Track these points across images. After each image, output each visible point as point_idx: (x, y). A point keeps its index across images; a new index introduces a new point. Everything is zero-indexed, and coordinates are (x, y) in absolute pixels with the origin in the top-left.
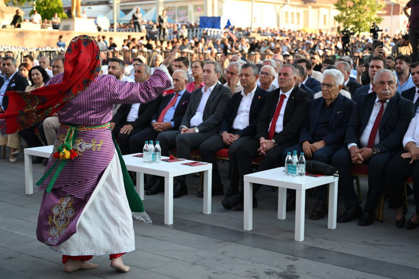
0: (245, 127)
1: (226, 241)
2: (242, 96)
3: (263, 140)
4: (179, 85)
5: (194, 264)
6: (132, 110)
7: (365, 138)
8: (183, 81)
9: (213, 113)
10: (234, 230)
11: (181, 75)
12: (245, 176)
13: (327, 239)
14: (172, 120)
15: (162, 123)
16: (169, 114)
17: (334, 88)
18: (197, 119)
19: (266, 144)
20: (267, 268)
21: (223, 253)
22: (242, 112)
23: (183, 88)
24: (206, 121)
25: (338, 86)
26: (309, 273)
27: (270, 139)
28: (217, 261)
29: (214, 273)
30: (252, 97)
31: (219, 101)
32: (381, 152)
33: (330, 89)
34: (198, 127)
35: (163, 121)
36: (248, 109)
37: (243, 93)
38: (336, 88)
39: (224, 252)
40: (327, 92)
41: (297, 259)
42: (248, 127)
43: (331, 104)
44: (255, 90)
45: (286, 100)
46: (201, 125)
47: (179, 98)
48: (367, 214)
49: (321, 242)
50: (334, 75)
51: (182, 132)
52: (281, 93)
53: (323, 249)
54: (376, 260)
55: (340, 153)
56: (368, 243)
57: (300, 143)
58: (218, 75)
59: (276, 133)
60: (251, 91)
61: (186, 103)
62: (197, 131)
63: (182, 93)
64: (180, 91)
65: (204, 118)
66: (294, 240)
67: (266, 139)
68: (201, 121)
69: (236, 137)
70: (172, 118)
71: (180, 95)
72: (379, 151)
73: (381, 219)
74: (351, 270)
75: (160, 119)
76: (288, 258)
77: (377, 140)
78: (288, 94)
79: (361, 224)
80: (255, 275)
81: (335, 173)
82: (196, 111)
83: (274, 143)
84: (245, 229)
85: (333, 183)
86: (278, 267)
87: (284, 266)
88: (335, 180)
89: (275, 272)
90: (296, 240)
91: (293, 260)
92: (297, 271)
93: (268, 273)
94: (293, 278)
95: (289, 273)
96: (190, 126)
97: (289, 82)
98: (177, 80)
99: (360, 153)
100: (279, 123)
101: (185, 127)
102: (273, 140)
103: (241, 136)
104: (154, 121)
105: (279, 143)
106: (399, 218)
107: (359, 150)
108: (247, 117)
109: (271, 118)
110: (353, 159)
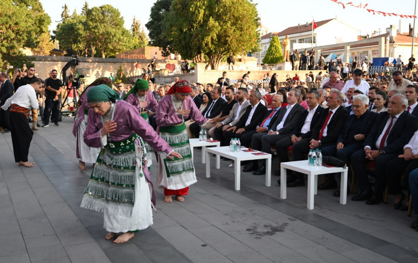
1: (261, 204)
2: (308, 112)
3: (313, 140)
4: (276, 105)
5: (226, 215)
7: (378, 143)
8: (280, 102)
10: (274, 198)
11: (279, 98)
12: (281, 163)
13: (330, 210)
14: (267, 126)
15: (261, 128)
16: (267, 122)
17: (361, 107)
18: (280, 126)
19: (314, 142)
20: (268, 222)
21: (251, 211)
22: (307, 122)
23: (279, 107)
24: (284, 127)
25: (364, 105)
26: (293, 230)
27: (318, 140)
28: (243, 214)
29: (232, 222)
30: (314, 113)
31: (295, 114)
32: (386, 154)
34: (278, 131)
36: (311, 121)
37: (308, 110)
38: (363, 107)
40: (357, 111)
41: (295, 220)
42: (308, 132)
44: (316, 108)
45: (332, 115)
46: (281, 129)
47: (276, 112)
48: (374, 196)
49: (325, 212)
51: (268, 134)
52: (330, 110)
53: (320, 216)
56: (358, 216)
59: (323, 136)
60: (313, 109)
61: (278, 116)
62: (278, 133)
63: (278, 109)
64: (277, 108)
65: (284, 125)
66: (306, 208)
67: (315, 140)
68: (282, 127)
69: (300, 139)
70: (268, 124)
71: (276, 110)
72: (384, 152)
73: (385, 201)
74: (324, 231)
75: (261, 125)
76: (289, 219)
77: (386, 144)
78: (334, 111)
79: (367, 203)
81: (345, 166)
82: (281, 121)
83: (320, 143)
84: (281, 198)
85: (343, 172)
86: (276, 223)
87: (281, 224)
88: (345, 171)
89: (271, 226)
90: (308, 208)
91: (292, 220)
92: (286, 227)
93: (266, 226)
94: (278, 231)
95: (279, 228)
96: (275, 130)
97: (333, 103)
98: (276, 101)
99: (371, 153)
100: (326, 130)
101: (272, 131)
102: (320, 141)
103: (303, 138)
104: (258, 126)
105: (323, 143)
106: (397, 201)
107: (371, 151)
108: (309, 126)
109: (321, 127)
110: (366, 157)
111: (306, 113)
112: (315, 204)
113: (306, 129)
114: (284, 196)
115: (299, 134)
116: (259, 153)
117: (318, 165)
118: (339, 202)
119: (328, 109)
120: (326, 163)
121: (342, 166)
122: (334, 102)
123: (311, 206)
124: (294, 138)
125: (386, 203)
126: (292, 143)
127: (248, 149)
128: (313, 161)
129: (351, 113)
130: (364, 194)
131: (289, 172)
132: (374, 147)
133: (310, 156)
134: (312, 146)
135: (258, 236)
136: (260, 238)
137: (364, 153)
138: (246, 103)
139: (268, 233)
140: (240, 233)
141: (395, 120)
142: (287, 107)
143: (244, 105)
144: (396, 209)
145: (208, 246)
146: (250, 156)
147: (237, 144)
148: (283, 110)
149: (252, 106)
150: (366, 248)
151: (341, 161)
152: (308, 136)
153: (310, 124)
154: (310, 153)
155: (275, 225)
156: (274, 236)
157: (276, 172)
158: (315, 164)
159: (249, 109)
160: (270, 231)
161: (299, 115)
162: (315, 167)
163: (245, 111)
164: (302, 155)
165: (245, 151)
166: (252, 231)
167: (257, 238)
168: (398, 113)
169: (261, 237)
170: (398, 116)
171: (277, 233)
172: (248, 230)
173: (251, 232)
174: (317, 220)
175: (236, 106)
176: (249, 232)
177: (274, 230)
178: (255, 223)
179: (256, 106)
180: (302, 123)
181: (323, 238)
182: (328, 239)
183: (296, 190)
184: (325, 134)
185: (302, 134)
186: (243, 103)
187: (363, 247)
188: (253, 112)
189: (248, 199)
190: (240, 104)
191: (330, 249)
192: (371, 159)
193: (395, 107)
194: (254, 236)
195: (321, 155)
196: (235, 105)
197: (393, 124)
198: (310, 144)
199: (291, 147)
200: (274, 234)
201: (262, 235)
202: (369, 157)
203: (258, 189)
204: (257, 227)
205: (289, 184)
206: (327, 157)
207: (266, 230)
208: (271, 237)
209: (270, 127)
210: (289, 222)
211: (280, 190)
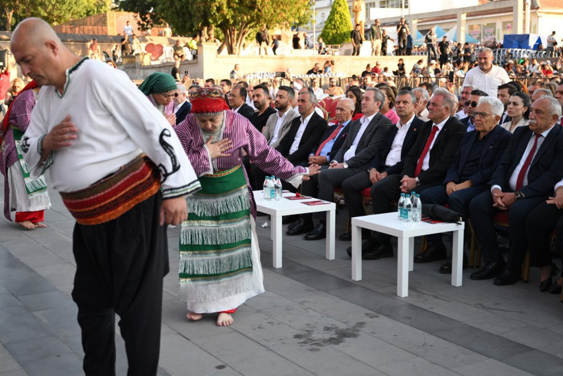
0: (395, 163)
2: (398, 129)
3: (406, 178)
4: (343, 116)
5: (259, 311)
6: (295, 142)
7: (514, 180)
8: (349, 111)
9: (367, 146)
10: (341, 279)
11: (347, 104)
12: (353, 218)
14: (328, 154)
15: (317, 157)
16: (327, 147)
17: (488, 118)
18: (350, 153)
19: (408, 181)
20: (330, 322)
21: (301, 303)
22: (396, 146)
23: (347, 118)
24: (357, 155)
25: (494, 116)
26: (374, 333)
27: (414, 177)
28: (287, 310)
29: (270, 323)
30: (407, 129)
31: (375, 132)
32: (526, 198)
33: (482, 119)
34: (347, 162)
35: (319, 155)
36: (402, 144)
37: (398, 125)
38: (491, 118)
39: (303, 302)
40: (480, 122)
41: (376, 317)
42: (398, 163)
43: (484, 137)
44: (411, 121)
45: (437, 133)
46: (352, 159)
47: (342, 129)
48: (507, 271)
49: (427, 300)
50: (490, 102)
51: (330, 168)
52: (434, 124)
53: (420, 308)
54: (471, 327)
55: (481, 197)
56: (482, 305)
57: (444, 183)
58: (378, 104)
59: (422, 171)
60: (405, 123)
61: (346, 136)
62: (346, 166)
63: (345, 124)
64: (343, 121)
65: (357, 152)
66: (396, 294)
67: (410, 177)
68: (353, 155)
69: (383, 175)
70: (330, 151)
71: (343, 126)
72: (523, 195)
73: (525, 279)
74: (426, 334)
75: (318, 153)
76: (367, 315)
77: (526, 182)
78: (440, 126)
79: (496, 283)
80: (310, 329)
81: (459, 220)
82: (352, 145)
83: (417, 183)
84: (353, 279)
85: (457, 231)
86: (346, 323)
87: (353, 324)
88: (459, 229)
89: (337, 328)
90: (398, 295)
91: (372, 317)
92: (363, 329)
93: (327, 329)
94: (349, 337)
95: (349, 331)
96: (341, 160)
97: (439, 113)
98: (342, 109)
99: (502, 198)
100: (427, 159)
101: (335, 162)
102: (417, 179)
103: (389, 174)
104: (312, 154)
105: (422, 182)
106: (543, 278)
107: (502, 194)
108: (400, 153)
109: (419, 154)
110: (494, 205)
111: (394, 130)
112: (410, 288)
113: (393, 158)
114: (357, 275)
115: (382, 167)
116: (314, 202)
117: (415, 220)
118: (450, 283)
119: (431, 123)
120: (429, 216)
121: (454, 220)
122: (440, 110)
123: (404, 290)
124: (373, 173)
125: (527, 282)
126: (370, 184)
127: (294, 195)
128: (407, 214)
129: (469, 129)
130: (490, 267)
131: (366, 233)
132: (506, 188)
133: (402, 205)
134: (404, 187)
135: (315, 347)
136: (318, 350)
137: (491, 199)
138: (292, 114)
139: (331, 340)
140: (283, 343)
141: (541, 140)
142: (361, 120)
143: (286, 117)
144: (542, 291)
145: (227, 369)
146: (300, 207)
147: (276, 187)
148: (356, 125)
149: (301, 119)
150: (494, 358)
151: (453, 212)
152: (398, 170)
153: (401, 149)
154: (402, 199)
155: (342, 326)
156: (341, 344)
157: (344, 235)
158: (410, 218)
159: (296, 123)
160: (335, 336)
161: (382, 133)
162: (410, 223)
163: (289, 128)
164: (388, 203)
165: (289, 198)
166: (304, 338)
167: (312, 350)
168: (546, 128)
169: (319, 347)
170: (545, 134)
171: (347, 339)
172: (297, 336)
173: (302, 340)
174: (415, 315)
175: (273, 119)
176: (298, 340)
177: (342, 335)
178: (309, 325)
179: (308, 118)
180: (387, 147)
181: (423, 345)
182: (431, 346)
183: (377, 265)
184: (426, 167)
185: (388, 167)
186: (286, 113)
187: (490, 357)
188: (302, 128)
189: (297, 283)
190: (281, 116)
191: (436, 364)
192: (502, 208)
193: (542, 118)
194: (308, 346)
195: (419, 202)
196: (271, 117)
197: (538, 147)
198: (401, 184)
199: (369, 189)
200: (341, 342)
201: (321, 346)
202: (499, 205)
203: (313, 265)
204: (312, 331)
205: (366, 255)
206: (431, 206)
207: (327, 336)
208: (336, 347)
209: (332, 155)
210: (367, 319)
211: (350, 266)
